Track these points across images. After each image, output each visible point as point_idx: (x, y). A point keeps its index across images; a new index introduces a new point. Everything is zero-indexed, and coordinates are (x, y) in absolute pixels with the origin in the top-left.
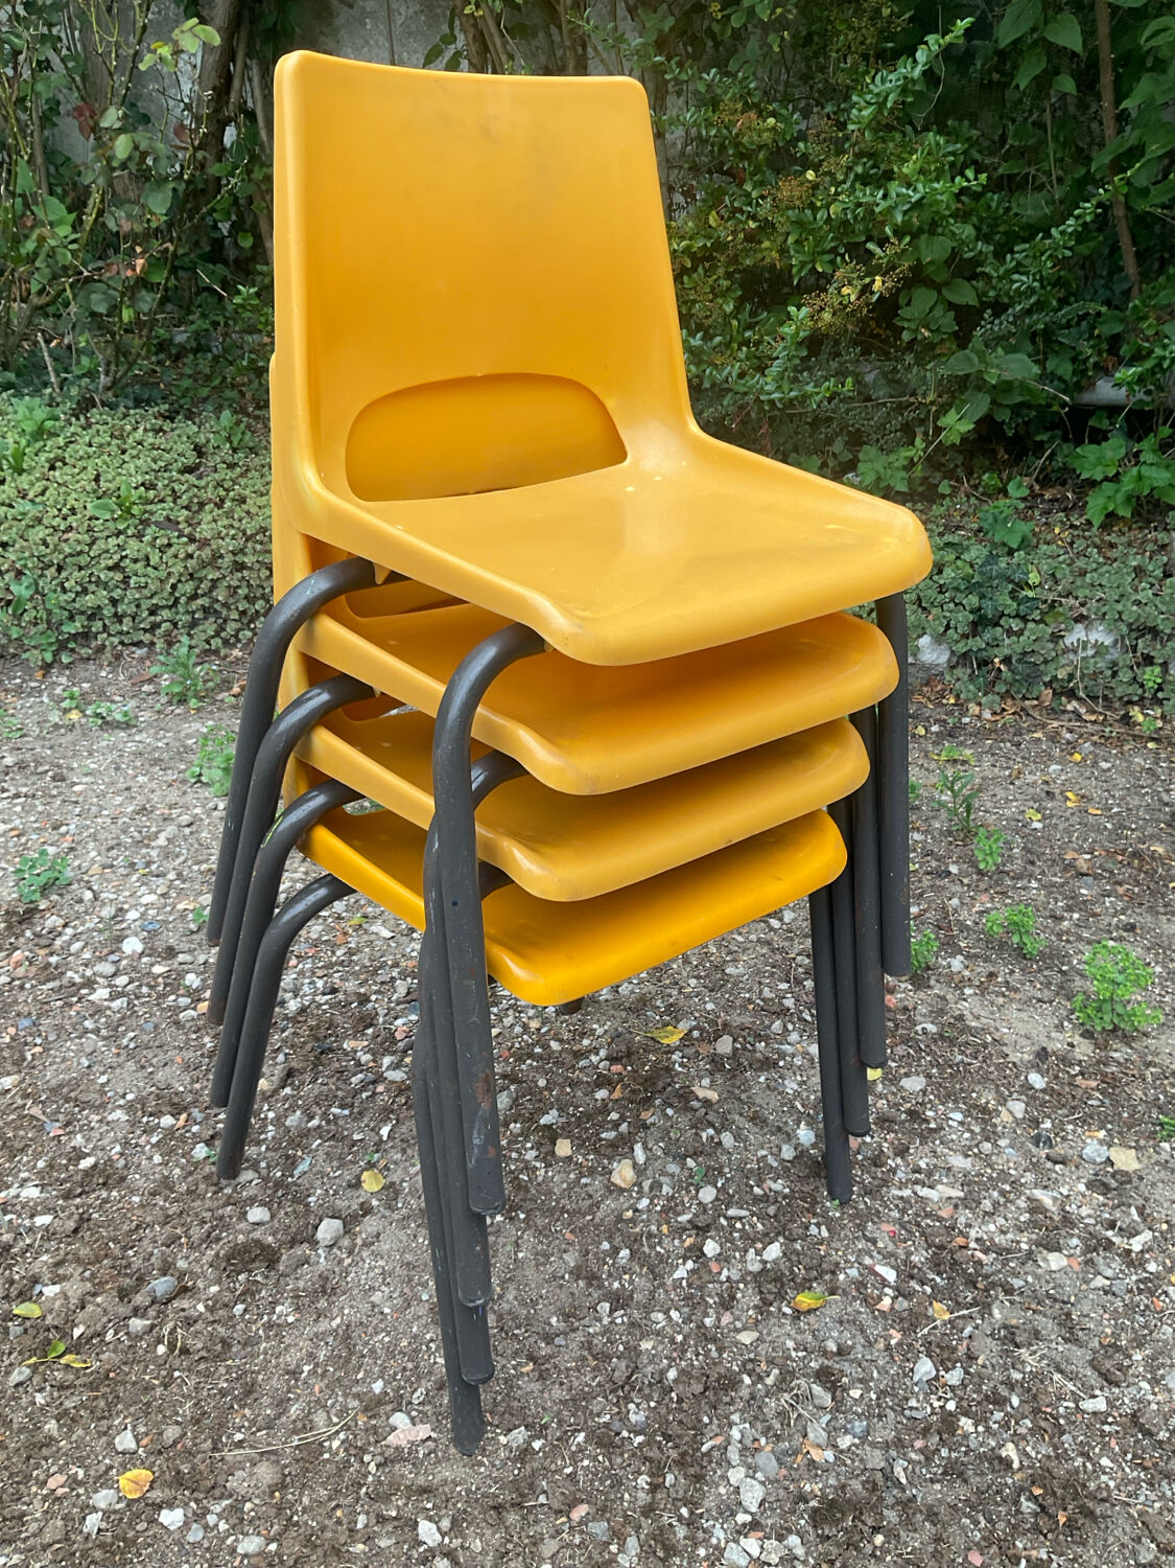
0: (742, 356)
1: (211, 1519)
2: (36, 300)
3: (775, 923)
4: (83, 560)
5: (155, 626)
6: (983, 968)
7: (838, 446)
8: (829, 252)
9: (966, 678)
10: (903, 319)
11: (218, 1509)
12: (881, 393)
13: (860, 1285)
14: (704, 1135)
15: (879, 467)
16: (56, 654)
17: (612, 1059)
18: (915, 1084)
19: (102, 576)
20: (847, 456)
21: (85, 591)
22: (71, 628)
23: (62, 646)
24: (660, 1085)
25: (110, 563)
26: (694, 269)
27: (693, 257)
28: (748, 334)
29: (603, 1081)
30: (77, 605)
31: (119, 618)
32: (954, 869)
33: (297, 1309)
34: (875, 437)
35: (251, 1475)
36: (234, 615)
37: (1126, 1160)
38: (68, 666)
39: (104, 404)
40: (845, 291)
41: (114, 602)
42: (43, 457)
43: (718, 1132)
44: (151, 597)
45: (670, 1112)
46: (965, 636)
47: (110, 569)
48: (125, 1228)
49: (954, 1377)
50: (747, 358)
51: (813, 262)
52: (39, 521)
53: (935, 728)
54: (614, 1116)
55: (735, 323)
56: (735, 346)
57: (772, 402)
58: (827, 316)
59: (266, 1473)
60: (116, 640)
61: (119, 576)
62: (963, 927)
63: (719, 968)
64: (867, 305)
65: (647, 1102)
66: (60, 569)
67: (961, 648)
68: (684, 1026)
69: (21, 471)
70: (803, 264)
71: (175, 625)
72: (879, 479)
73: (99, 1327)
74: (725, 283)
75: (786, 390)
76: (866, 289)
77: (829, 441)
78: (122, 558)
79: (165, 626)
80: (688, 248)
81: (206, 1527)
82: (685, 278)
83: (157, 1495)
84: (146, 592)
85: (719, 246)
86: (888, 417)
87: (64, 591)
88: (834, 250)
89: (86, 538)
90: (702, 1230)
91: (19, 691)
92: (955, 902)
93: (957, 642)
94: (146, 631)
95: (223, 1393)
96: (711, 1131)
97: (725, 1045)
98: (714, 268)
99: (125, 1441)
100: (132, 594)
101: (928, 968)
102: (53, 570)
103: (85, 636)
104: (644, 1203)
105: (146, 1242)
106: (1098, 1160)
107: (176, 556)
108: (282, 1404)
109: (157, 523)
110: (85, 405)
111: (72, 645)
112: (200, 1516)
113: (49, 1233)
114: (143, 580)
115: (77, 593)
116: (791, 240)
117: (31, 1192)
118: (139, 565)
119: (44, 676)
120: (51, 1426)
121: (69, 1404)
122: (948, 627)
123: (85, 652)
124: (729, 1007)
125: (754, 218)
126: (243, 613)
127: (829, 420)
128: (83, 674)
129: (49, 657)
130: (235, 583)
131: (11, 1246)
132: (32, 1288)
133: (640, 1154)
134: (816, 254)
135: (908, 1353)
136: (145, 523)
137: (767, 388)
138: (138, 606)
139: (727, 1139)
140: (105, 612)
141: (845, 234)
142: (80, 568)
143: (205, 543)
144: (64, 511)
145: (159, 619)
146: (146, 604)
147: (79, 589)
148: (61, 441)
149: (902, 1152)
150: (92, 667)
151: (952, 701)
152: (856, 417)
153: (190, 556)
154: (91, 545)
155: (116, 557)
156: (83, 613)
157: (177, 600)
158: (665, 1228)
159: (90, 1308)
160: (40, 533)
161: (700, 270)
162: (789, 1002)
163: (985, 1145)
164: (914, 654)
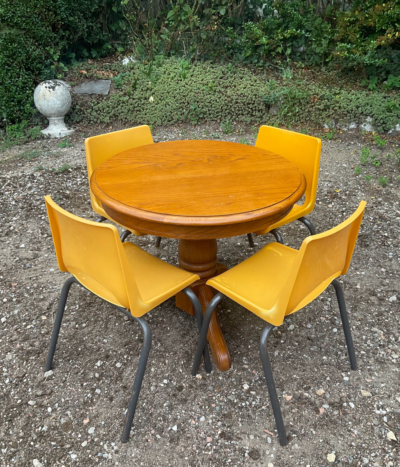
0: (360, 49)
3: (357, 177)
4: (203, 100)
5: (218, 116)
6: (396, 186)
7: (383, 74)
8: (386, 24)
12: (396, 60)
13: (367, 219)
15: (393, 80)
17: (328, 193)
18: (380, 199)
19: (207, 104)
20: (385, 77)
21: (203, 108)
22: (200, 116)
23: (198, 120)
24: (336, 197)
25: (209, 101)
26: (350, 26)
27: (350, 22)
28: (362, 44)
29: (326, 195)
30: (201, 111)
31: (210, 114)
32: (395, 171)
34: (393, 72)
36: (235, 114)
39: (198, 60)
40: (389, 35)
41: (209, 110)
45: (338, 200)
47: (208, 102)
49: (380, 227)
50: (361, 50)
51: (382, 26)
52: (191, 91)
53: (397, 145)
54: (328, 200)
55: (359, 40)
56: (359, 47)
57: (367, 64)
58: (383, 42)
60: (209, 119)
62: (394, 180)
63: (347, 183)
64: (394, 39)
65: (334, 198)
68: (340, 190)
69: (185, 79)
70: (379, 27)
71: (222, 116)
72: (393, 84)
74: (358, 30)
75: (370, 60)
76: (394, 35)
77: (381, 73)
78: (211, 100)
79: (220, 116)
80: (349, 20)
82: (347, 28)
84: (216, 108)
85: (357, 20)
86: (397, 67)
87: (199, 107)
88: (388, 23)
89: (203, 95)
90: (343, 212)
92: (394, 176)
94: (215, 117)
96: (345, 202)
97: (347, 192)
98: (355, 25)
101: (386, 185)
103: (203, 118)
104: (334, 209)
107: (223, 100)
109: (218, 92)
110: (193, 60)
111: (200, 120)
114: (215, 105)
116: (377, 20)
118: (215, 102)
119: (195, 127)
123: (203, 122)
124: (348, 188)
125: (368, 14)
126: (236, 114)
128: (202, 127)
129: (196, 123)
130: (236, 107)
133: (333, 204)
134: (382, 25)
135: (373, 225)
136: (215, 91)
137: (366, 60)
138: (214, 111)
139: (347, 203)
140: (207, 113)
141: (391, 19)
142: (202, 102)
143: (229, 97)
146: (216, 111)
149: (377, 207)
150: (204, 125)
153: (226, 100)
154: (204, 97)
156: (203, 113)
157: (222, 110)
161: (352, 26)
162: (359, 188)
163: (391, 207)
164: (395, 128)
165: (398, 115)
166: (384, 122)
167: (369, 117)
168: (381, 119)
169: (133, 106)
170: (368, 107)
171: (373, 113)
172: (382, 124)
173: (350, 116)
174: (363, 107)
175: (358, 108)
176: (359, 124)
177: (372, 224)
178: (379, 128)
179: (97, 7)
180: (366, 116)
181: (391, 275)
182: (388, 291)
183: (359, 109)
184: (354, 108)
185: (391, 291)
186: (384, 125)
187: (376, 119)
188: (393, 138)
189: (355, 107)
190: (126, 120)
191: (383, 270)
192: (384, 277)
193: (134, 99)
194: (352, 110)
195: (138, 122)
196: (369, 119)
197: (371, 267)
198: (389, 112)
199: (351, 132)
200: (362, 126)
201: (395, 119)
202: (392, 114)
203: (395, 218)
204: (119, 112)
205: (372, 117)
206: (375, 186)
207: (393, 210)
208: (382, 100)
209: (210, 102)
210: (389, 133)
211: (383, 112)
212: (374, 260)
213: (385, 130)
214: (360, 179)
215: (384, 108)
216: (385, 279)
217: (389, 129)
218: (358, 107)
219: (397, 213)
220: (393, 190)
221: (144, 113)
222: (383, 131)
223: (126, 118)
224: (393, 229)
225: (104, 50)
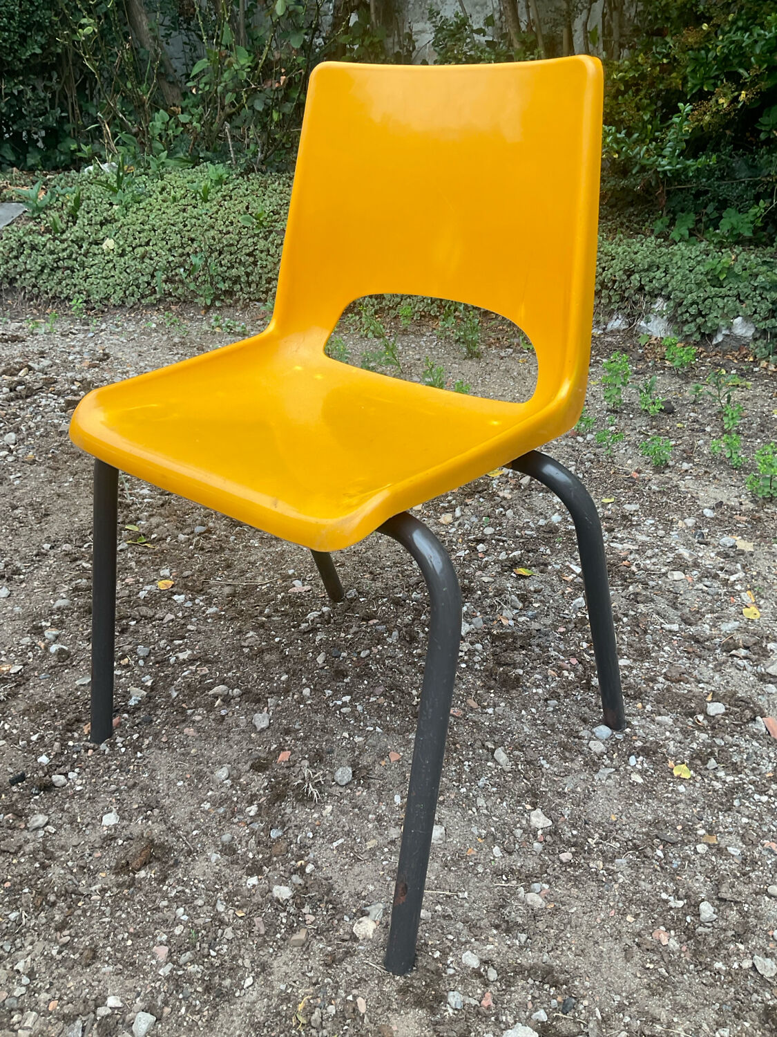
0: (652, 148)
1: (197, 601)
2: (228, 110)
4: (234, 249)
6: (702, 470)
8: (714, 78)
9: (762, 346)
10: (762, 125)
11: (201, 598)
12: (743, 175)
13: (559, 571)
14: (497, 511)
15: (734, 220)
16: (213, 301)
18: (633, 507)
19: (242, 259)
20: (716, 215)
21: (232, 267)
22: (224, 286)
23: (217, 298)
24: (480, 489)
25: (248, 251)
26: (625, 92)
27: (626, 84)
28: (657, 134)
30: (227, 274)
31: (249, 284)
32: (708, 429)
33: (261, 543)
34: (735, 203)
35: (220, 590)
37: (745, 545)
38: (219, 308)
39: (258, 170)
40: (721, 101)
41: (248, 275)
42: (219, 194)
43: (506, 510)
44: (269, 272)
45: (481, 500)
46: (766, 319)
48: (187, 507)
50: (655, 149)
51: (702, 84)
52: (213, 227)
53: (733, 372)
54: (450, 498)
55: (650, 127)
56: (648, 141)
57: (665, 172)
58: (707, 118)
59: (227, 590)
60: (246, 296)
61: (251, 259)
62: (701, 454)
64: (735, 110)
65: (470, 495)
66: (220, 254)
67: (762, 325)
68: (506, 471)
69: (206, 201)
70: (695, 86)
72: (733, 229)
73: (164, 536)
74: (646, 101)
75: (674, 163)
76: (735, 100)
77: (705, 206)
78: (255, 250)
80: (624, 77)
81: (194, 604)
82: (620, 97)
83: (175, 590)
84: (266, 270)
85: (643, 76)
86: (746, 190)
87: (221, 266)
88: (717, 77)
89: (237, 237)
91: (191, 319)
92: (701, 442)
93: (759, 322)
94: (263, 292)
95: (216, 564)
96: (502, 509)
97: (526, 480)
98: (638, 91)
99: (165, 572)
100: (258, 270)
101: (667, 466)
102: (216, 253)
103: (229, 293)
104: (453, 530)
105: (195, 514)
106: (729, 545)
108: (243, 572)
109: (276, 232)
110: (249, 170)
111: (222, 297)
112: (192, 600)
113: (150, 505)
114: (265, 263)
115: (228, 268)
116: (689, 70)
117: (146, 491)
118: (264, 255)
119: (205, 313)
120: (133, 564)
121: (142, 558)
122: (755, 312)
123: (228, 301)
125: (667, 56)
127: (706, 192)
128: (226, 313)
129: (209, 302)
131: (130, 506)
132: (136, 521)
133: (458, 513)
134: (704, 79)
135: (574, 596)
136: (270, 230)
137: (663, 163)
138: (260, 278)
139: (510, 514)
140: (242, 280)
141: (726, 66)
142: (231, 254)
144: (227, 223)
145: (271, 286)
147: (229, 265)
148: (231, 186)
150: (231, 310)
151: (751, 359)
152: (725, 189)
154: (238, 242)
155: (252, 249)
156: (230, 279)
158: (460, 540)
159: (161, 527)
160: (212, 233)
161: (630, 91)
162: (573, 468)
163: (661, 533)
164: (729, 328)
165: (739, 295)
166: (700, 312)
167: (660, 300)
168: (692, 304)
169: (55, 256)
170: (659, 274)
171: (670, 289)
172: (694, 317)
173: (610, 297)
174: (643, 274)
175: (629, 276)
176: (632, 317)
177: (569, 590)
178: (685, 329)
179: (38, 51)
180: (654, 295)
181: (566, 856)
182: (520, 971)
183: (633, 277)
184: (620, 275)
185: (531, 971)
186: (700, 320)
187: (680, 304)
188: (724, 355)
189: (621, 272)
190: (36, 291)
191: (539, 820)
192: (532, 863)
193: (62, 241)
194: (614, 282)
195: (63, 296)
196: (660, 304)
197: (487, 798)
198: (714, 286)
199: (609, 339)
200: (642, 324)
201: (731, 303)
202: (723, 291)
203: (665, 574)
204: (18, 270)
205: (668, 298)
206: (631, 466)
207: (666, 545)
208: (699, 259)
209: (249, 255)
210: (714, 342)
211: (699, 285)
212: (515, 760)
213: (703, 335)
214: (588, 445)
215: (701, 277)
216: (528, 879)
217: (716, 331)
218: (629, 273)
219: (680, 556)
220: (687, 484)
221: (82, 274)
222: (697, 337)
223: (34, 286)
224: (645, 615)
225: (61, 153)
